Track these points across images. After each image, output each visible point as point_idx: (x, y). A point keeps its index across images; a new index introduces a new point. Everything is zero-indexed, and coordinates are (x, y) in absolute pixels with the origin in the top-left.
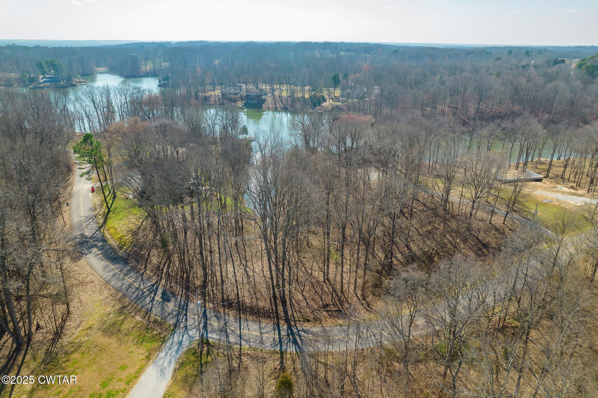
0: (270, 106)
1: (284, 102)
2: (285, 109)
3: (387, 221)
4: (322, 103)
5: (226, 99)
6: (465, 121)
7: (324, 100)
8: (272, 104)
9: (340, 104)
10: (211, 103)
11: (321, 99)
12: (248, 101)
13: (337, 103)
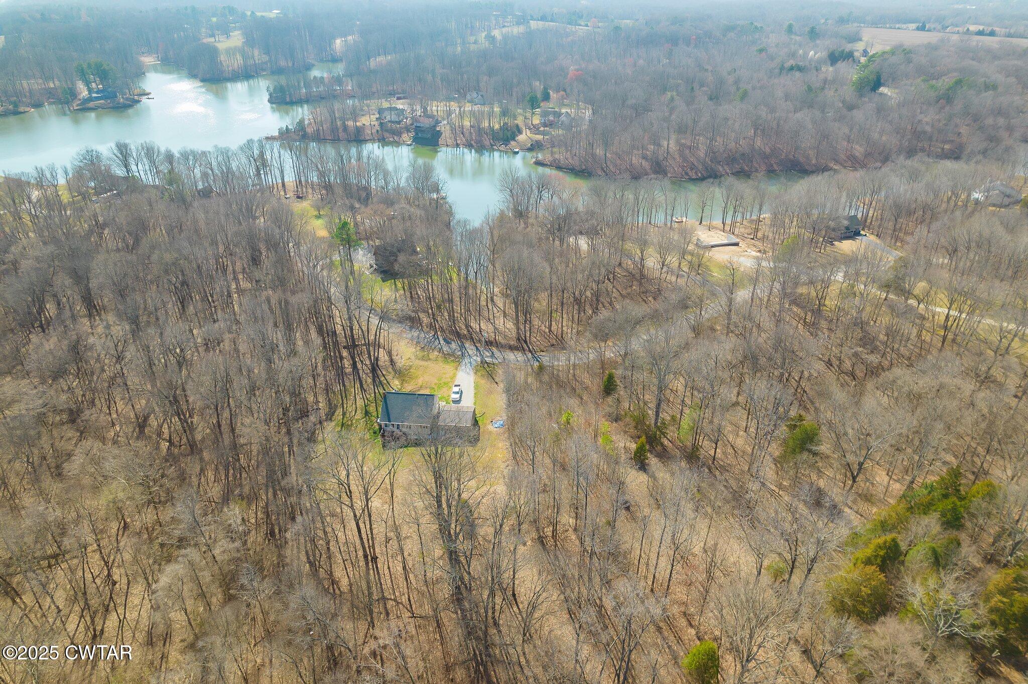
0: (450, 142)
1: (467, 134)
2: (469, 146)
3: (594, 286)
4: (517, 136)
5: (387, 131)
6: (694, 165)
7: (520, 132)
8: (450, 138)
9: (540, 137)
10: (367, 138)
11: (515, 130)
12: (417, 134)
13: (537, 136)
